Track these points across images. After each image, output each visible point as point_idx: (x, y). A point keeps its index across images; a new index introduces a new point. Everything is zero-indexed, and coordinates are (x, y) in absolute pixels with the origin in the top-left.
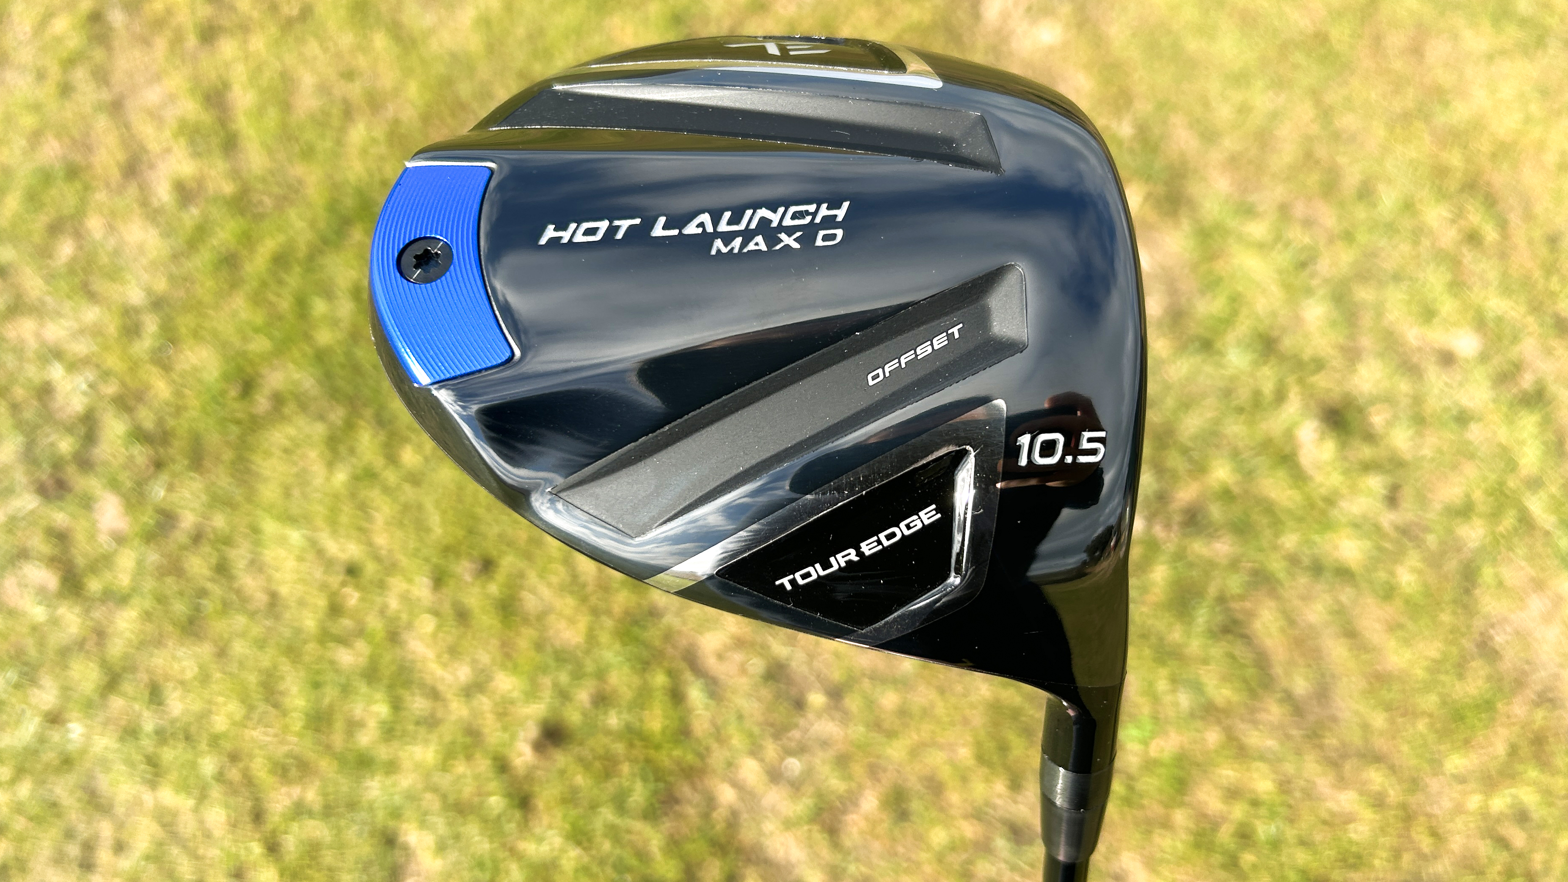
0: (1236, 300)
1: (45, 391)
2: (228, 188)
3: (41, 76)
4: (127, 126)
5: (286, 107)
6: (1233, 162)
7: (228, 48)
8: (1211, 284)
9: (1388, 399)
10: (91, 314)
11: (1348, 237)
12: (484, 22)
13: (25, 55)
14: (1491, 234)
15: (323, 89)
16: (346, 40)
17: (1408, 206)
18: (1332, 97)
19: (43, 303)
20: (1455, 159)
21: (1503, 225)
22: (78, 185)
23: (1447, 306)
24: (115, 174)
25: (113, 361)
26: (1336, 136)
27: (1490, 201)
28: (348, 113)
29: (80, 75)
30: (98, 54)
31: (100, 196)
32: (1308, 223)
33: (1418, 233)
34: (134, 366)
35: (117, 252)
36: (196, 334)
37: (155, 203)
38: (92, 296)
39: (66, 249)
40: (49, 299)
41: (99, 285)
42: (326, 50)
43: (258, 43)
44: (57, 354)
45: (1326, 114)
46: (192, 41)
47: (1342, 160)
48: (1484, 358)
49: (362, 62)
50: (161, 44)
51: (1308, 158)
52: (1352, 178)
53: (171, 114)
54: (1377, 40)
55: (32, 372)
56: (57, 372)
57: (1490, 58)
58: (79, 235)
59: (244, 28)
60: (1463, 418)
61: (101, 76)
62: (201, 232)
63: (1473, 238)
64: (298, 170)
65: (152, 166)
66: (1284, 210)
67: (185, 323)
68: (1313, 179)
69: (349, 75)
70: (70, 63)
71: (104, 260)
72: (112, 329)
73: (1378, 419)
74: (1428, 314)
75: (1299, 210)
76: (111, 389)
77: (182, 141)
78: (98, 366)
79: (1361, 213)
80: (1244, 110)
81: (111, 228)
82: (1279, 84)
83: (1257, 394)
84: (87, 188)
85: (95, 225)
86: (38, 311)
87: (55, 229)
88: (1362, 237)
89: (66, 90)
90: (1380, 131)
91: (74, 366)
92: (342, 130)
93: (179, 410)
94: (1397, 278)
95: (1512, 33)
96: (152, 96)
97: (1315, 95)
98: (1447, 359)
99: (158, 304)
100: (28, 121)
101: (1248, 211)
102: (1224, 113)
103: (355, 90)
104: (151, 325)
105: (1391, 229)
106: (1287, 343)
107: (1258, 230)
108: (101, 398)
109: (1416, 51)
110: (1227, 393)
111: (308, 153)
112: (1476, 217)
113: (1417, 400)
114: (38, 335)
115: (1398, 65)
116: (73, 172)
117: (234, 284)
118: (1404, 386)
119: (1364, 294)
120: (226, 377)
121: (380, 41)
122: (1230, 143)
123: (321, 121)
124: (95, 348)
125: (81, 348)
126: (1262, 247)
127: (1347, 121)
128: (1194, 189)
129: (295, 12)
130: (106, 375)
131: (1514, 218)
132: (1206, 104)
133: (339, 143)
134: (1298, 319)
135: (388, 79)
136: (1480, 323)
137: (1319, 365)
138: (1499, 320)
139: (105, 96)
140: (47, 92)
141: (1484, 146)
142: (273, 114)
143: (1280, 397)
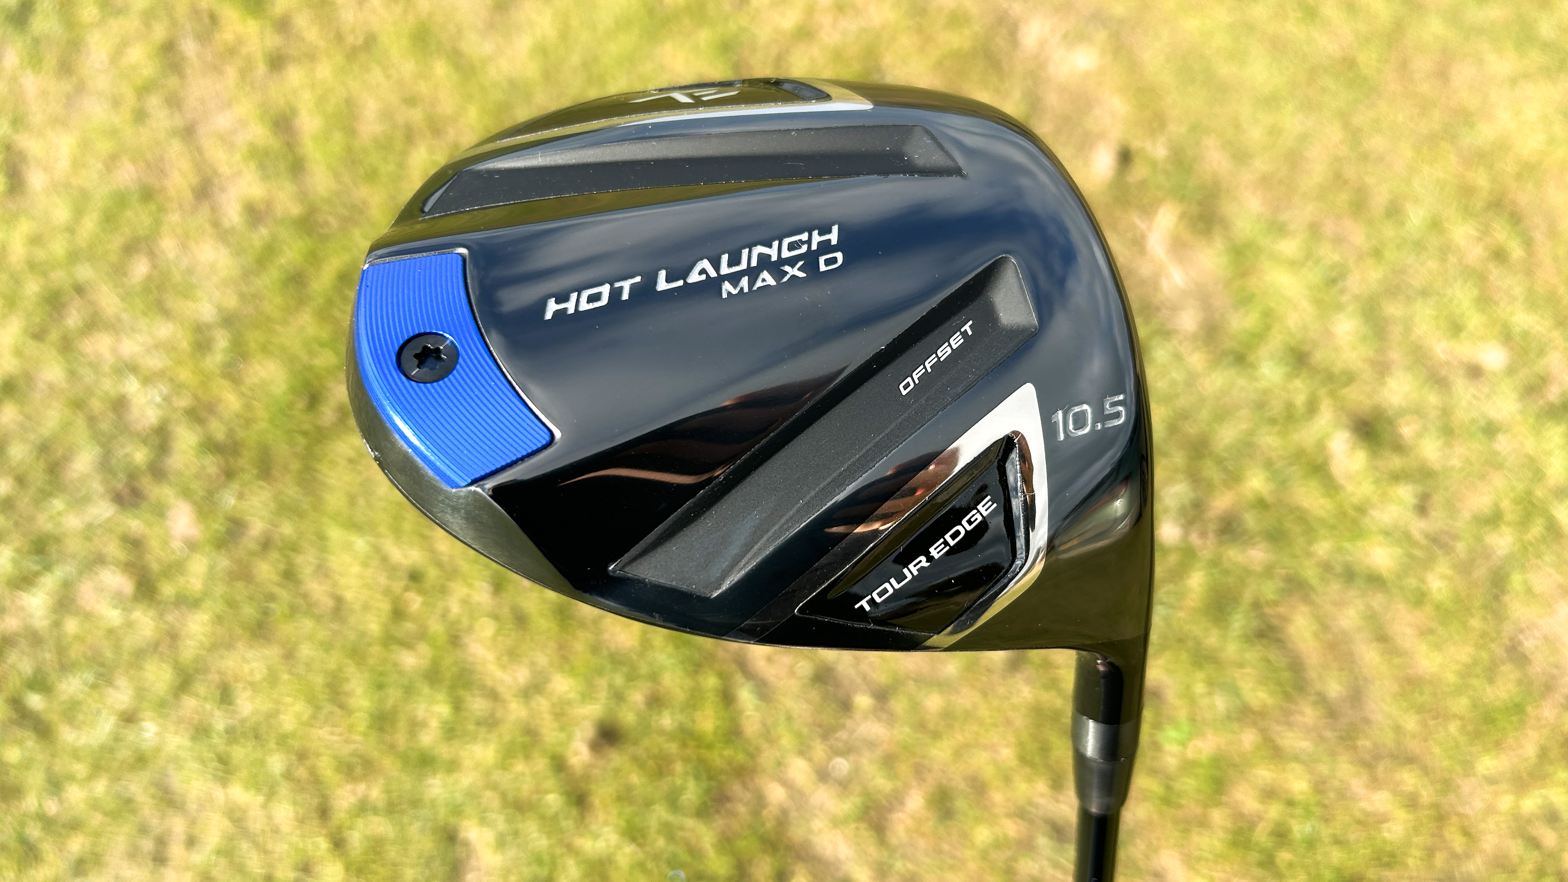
0: (1269, 317)
1: (120, 405)
2: (296, 210)
3: (116, 103)
4: (200, 150)
5: (351, 132)
6: (1265, 182)
7: (295, 75)
8: (1245, 300)
9: (1418, 411)
10: (165, 330)
11: (1377, 253)
12: (541, 50)
13: (102, 83)
14: (1516, 251)
15: (386, 115)
16: (408, 67)
17: (1436, 224)
18: (1360, 119)
19: (119, 320)
20: (1481, 179)
21: (1528, 243)
22: (153, 207)
23: (1474, 320)
24: (188, 195)
25: (185, 375)
26: (1364, 157)
27: (1516, 219)
28: (410, 136)
29: (154, 102)
30: (173, 82)
31: (174, 218)
32: (1338, 241)
33: (1445, 250)
34: (205, 379)
35: (190, 271)
36: (265, 349)
37: (226, 224)
38: (165, 312)
39: (140, 268)
40: (124, 316)
41: (173, 302)
42: (388, 77)
43: (324, 71)
44: (130, 367)
45: (1354, 135)
46: (261, 68)
47: (1370, 180)
48: (1511, 371)
49: (424, 88)
50: (231, 72)
51: (1338, 179)
52: (1380, 198)
53: (242, 139)
54: (1404, 65)
55: (108, 385)
56: (132, 386)
57: (1514, 81)
58: (152, 254)
59: (311, 57)
60: (1491, 430)
61: (174, 102)
62: (269, 253)
63: (1499, 255)
64: (363, 192)
65: (223, 190)
66: (1314, 230)
67: (253, 338)
68: (1343, 198)
69: (411, 101)
70: (144, 90)
71: (177, 277)
72: (185, 345)
73: (1407, 430)
74: (1456, 328)
75: (1329, 228)
76: (184, 402)
77: (252, 165)
78: (171, 380)
79: (1389, 231)
80: (1274, 131)
81: (184, 246)
82: (1309, 106)
83: (1289, 406)
84: (161, 209)
85: (168, 245)
86: (113, 327)
87: (130, 249)
88: (1390, 255)
89: (140, 116)
90: (1407, 152)
91: (147, 380)
92: (404, 154)
93: (248, 422)
94: (1424, 293)
95: (1535, 57)
96: (223, 121)
97: (1344, 118)
98: (1475, 372)
99: (228, 320)
100: (105, 146)
101: (1279, 229)
102: (1255, 134)
103: (416, 115)
104: (222, 341)
105: (1419, 246)
106: (1319, 357)
107: (1289, 247)
108: (175, 410)
109: (1442, 74)
110: (1260, 405)
111: (372, 176)
112: (1502, 234)
113: (1446, 413)
114: (114, 350)
115: (1424, 88)
116: (148, 194)
117: (301, 301)
118: (1433, 399)
119: (1393, 309)
120: (293, 390)
121: (441, 68)
122: (1261, 165)
123: (384, 145)
124: (169, 363)
125: (155, 362)
126: (1294, 265)
127: (1376, 143)
128: (1228, 208)
129: (360, 41)
130: (178, 387)
131: (1538, 236)
132: (1237, 126)
133: (401, 165)
134: (1328, 333)
135: (447, 105)
136: (1507, 337)
137: (1349, 378)
138: (1525, 334)
139: (179, 121)
140: (121, 119)
141: (1509, 167)
142: (338, 137)
143: (1312, 408)
